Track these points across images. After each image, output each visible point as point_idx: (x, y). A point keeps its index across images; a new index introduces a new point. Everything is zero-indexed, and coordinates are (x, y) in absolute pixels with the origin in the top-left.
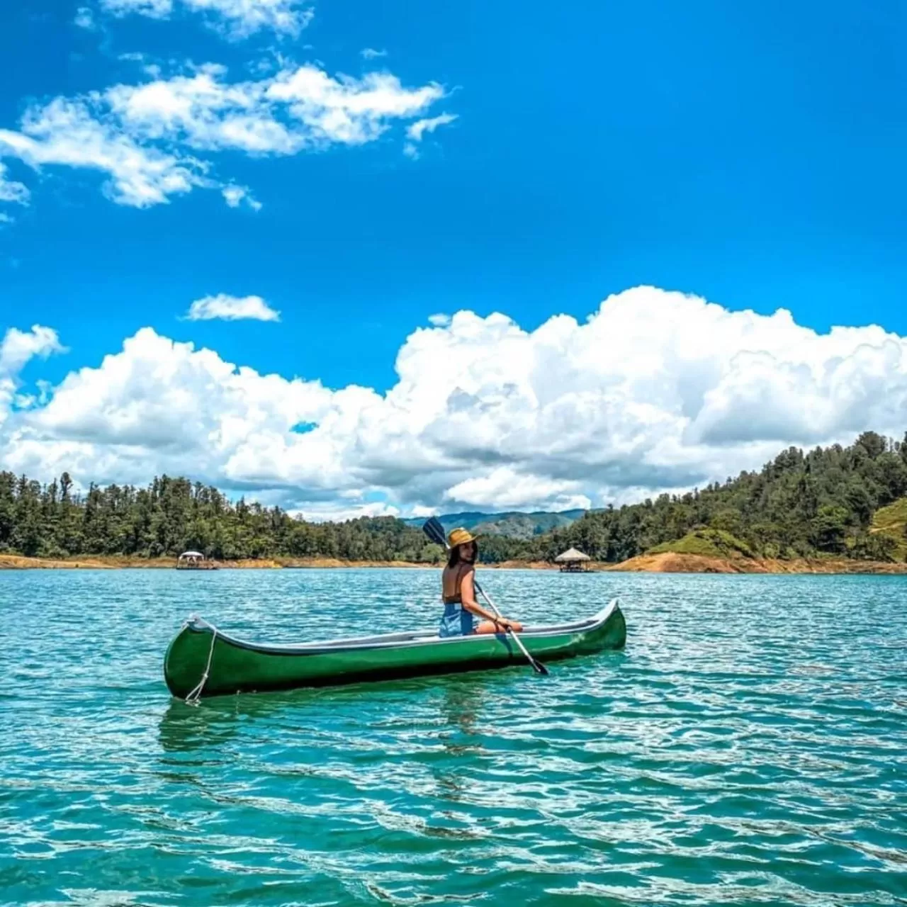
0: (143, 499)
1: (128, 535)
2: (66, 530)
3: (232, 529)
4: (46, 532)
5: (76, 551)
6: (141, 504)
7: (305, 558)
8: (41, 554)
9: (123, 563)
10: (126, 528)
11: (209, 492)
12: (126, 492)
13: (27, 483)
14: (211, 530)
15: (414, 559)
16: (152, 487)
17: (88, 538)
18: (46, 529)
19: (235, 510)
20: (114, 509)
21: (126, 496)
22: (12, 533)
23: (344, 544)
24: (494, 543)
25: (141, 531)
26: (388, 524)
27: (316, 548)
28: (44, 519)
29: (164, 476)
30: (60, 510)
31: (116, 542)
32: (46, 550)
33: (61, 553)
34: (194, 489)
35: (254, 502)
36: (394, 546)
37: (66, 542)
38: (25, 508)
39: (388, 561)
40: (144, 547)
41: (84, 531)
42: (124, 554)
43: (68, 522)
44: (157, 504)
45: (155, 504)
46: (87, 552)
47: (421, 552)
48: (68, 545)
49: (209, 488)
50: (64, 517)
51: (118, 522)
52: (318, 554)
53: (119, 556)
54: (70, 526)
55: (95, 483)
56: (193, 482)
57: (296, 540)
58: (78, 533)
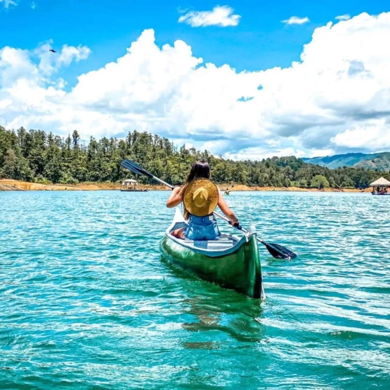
0: (121, 147)
1: (113, 170)
2: (76, 166)
3: (177, 165)
4: (65, 168)
5: (83, 180)
6: (121, 149)
7: (224, 184)
8: (62, 181)
9: (111, 187)
10: (112, 165)
11: (163, 141)
12: (112, 142)
13: (53, 138)
14: (164, 166)
15: (306, 185)
16: (127, 138)
17: (90, 171)
18: (65, 166)
19: (180, 153)
20: (104, 153)
21: (112, 144)
22: (44, 169)
23: (255, 176)
24: (368, 175)
25: (120, 168)
26: (291, 162)
27: (231, 178)
28: (63, 160)
29: (135, 131)
30: (72, 153)
31: (106, 174)
32: (65, 179)
33: (74, 180)
34: (153, 139)
35: (191, 147)
36: (291, 176)
37: (77, 174)
38: (52, 153)
39: (286, 187)
40: (123, 177)
41: (87, 167)
42: (111, 181)
43: (78, 162)
44: (130, 149)
45: (129, 149)
46: (89, 180)
47: (311, 181)
48: (78, 176)
49: (162, 139)
50: (75, 158)
51: (108, 161)
52: (232, 182)
53: (108, 183)
54: (79, 164)
55: (93, 137)
56: (153, 135)
57: (218, 172)
58: (84, 168)
